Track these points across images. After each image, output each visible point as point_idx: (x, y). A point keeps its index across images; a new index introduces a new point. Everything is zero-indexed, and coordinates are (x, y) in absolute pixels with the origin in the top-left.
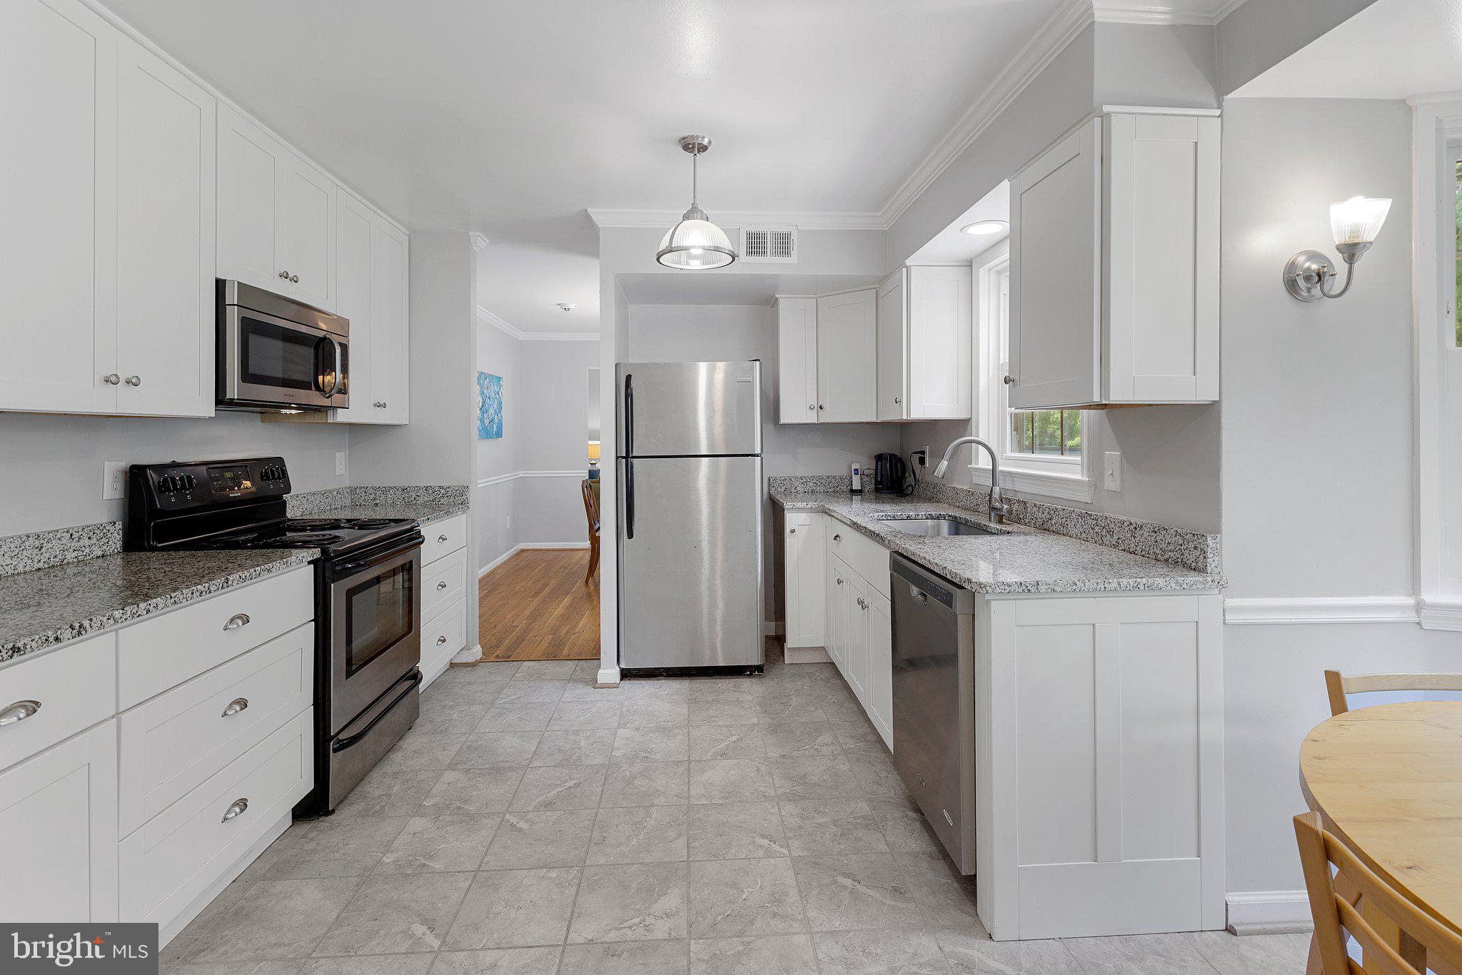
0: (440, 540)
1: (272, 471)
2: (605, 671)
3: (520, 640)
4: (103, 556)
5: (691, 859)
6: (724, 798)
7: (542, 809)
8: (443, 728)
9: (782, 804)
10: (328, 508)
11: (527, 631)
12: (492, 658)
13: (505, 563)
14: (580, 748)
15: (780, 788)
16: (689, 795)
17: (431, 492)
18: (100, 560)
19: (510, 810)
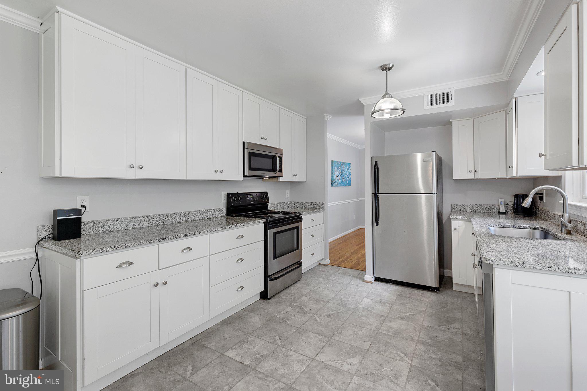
0: (312, 220)
1: (263, 196)
2: (367, 276)
3: (346, 260)
4: (221, 217)
5: (369, 350)
6: (394, 334)
7: (327, 316)
8: (308, 283)
9: (418, 344)
10: (283, 208)
11: (349, 257)
12: (333, 265)
13: (352, 232)
14: (348, 301)
15: (421, 338)
16: (380, 328)
17: (313, 204)
18: (221, 218)
19: (317, 314)
